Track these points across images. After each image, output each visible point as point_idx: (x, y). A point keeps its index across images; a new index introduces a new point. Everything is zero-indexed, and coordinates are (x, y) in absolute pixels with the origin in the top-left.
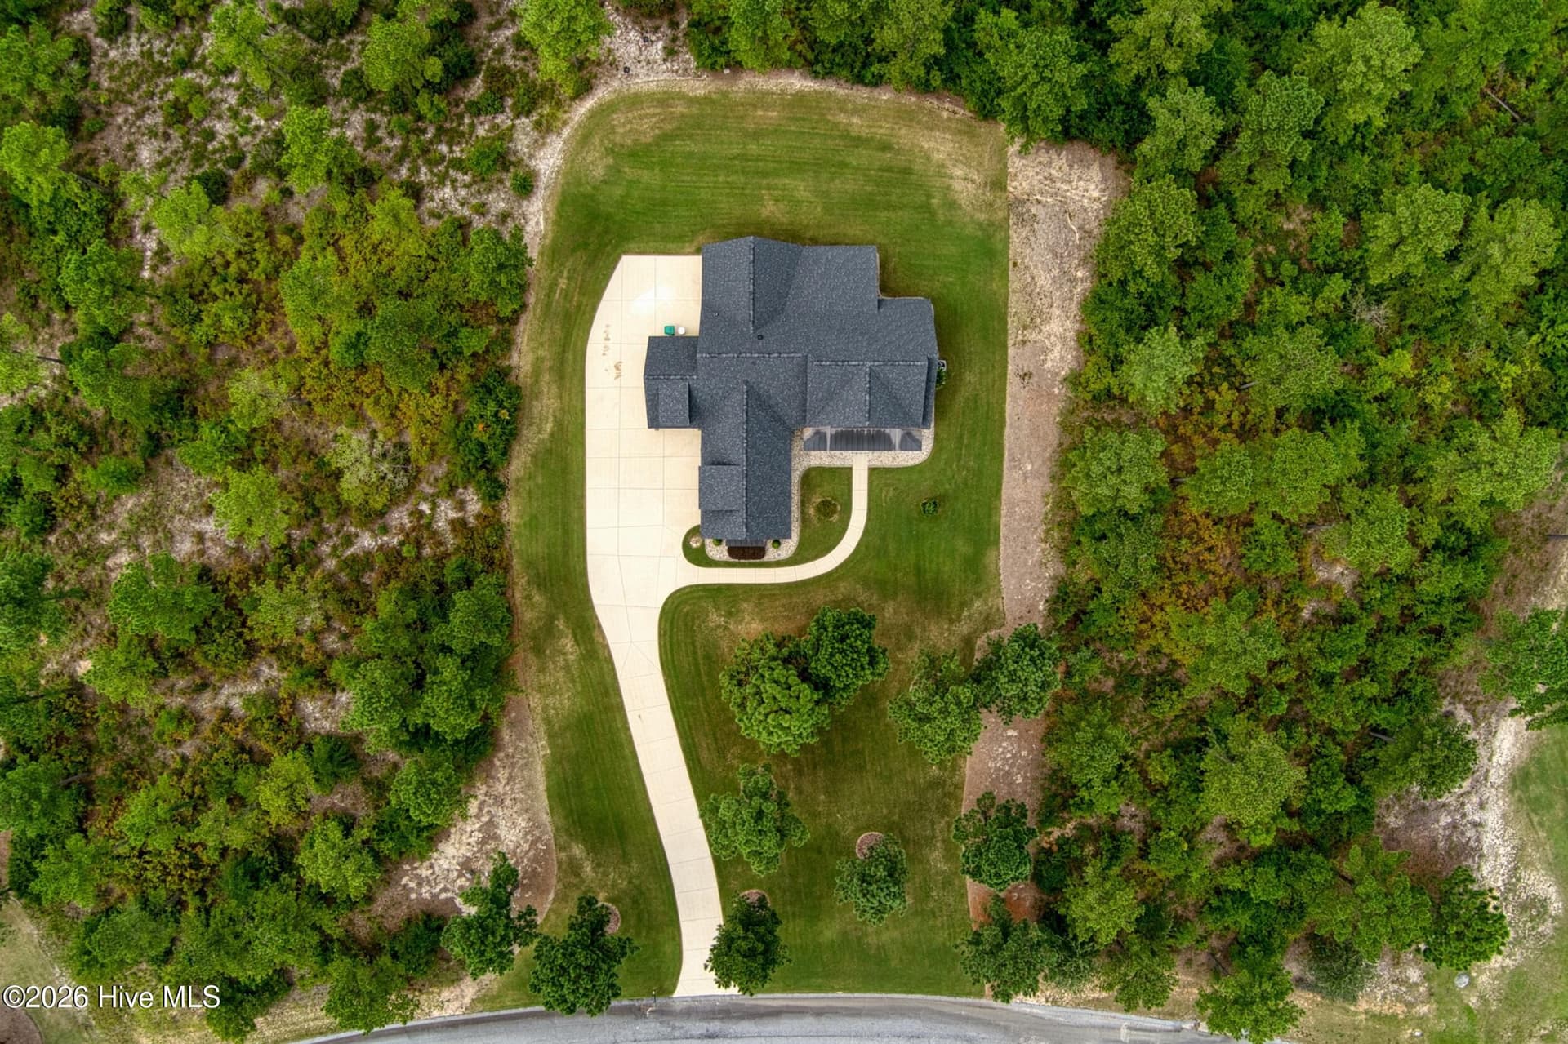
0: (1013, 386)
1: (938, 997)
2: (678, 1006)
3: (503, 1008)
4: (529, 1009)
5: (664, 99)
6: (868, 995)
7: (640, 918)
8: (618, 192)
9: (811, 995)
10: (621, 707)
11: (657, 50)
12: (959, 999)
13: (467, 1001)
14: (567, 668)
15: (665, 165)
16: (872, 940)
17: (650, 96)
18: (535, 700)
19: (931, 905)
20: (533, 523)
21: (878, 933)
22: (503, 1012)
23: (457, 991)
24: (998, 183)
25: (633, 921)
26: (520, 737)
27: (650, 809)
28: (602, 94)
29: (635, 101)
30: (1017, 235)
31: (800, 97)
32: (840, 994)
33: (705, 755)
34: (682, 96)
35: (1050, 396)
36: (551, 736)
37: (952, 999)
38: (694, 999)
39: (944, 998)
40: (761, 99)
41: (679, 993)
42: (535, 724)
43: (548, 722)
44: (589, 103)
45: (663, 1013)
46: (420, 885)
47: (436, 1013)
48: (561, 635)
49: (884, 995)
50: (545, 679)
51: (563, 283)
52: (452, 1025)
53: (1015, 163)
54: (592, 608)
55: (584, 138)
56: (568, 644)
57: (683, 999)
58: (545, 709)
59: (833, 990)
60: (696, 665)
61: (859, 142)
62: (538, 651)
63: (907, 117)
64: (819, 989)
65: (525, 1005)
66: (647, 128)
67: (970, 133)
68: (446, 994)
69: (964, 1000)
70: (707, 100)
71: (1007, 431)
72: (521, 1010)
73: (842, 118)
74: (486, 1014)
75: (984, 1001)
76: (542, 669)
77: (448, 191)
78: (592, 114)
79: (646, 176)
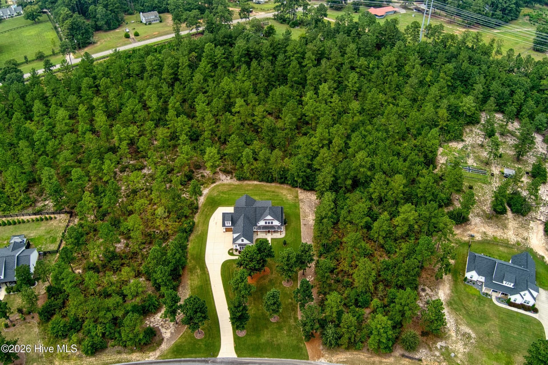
0: (302, 226)
1: (295, 360)
2: (218, 360)
3: (167, 359)
4: (175, 359)
5: (230, 185)
6: (275, 359)
7: (210, 335)
8: (219, 198)
9: (258, 358)
10: (210, 284)
11: (229, 178)
12: (302, 361)
13: (157, 356)
14: (198, 276)
15: (228, 194)
16: (275, 342)
17: (227, 184)
18: (189, 282)
19: (291, 333)
20: (194, 248)
21: (277, 341)
22: (167, 360)
23: (154, 353)
24: (297, 197)
25: (208, 335)
26: (184, 290)
27: (215, 307)
28: (217, 183)
29: (224, 185)
30: (301, 205)
31: (256, 185)
32: (266, 358)
33: (230, 295)
34: (233, 185)
35: (311, 228)
36: (191, 290)
37: (299, 361)
38: (223, 358)
39: (297, 360)
40: (249, 185)
41: (218, 357)
42: (188, 287)
43: (191, 286)
44: (215, 184)
45: (213, 362)
46: (150, 323)
47: (147, 359)
48: (197, 269)
49: (279, 359)
50: (192, 278)
51: (206, 210)
52: (151, 363)
53: (300, 194)
54: (205, 264)
55: (213, 189)
56: (199, 271)
57: (220, 358)
58: (191, 283)
59: (264, 357)
60: (230, 275)
61: (268, 191)
62: (191, 272)
63: (278, 187)
64: (260, 357)
65: (173, 358)
66: (225, 189)
67: (290, 190)
68: (151, 354)
69: (303, 361)
70: (238, 185)
71: (302, 233)
72: (172, 360)
73: (265, 188)
74: (161, 360)
75: (309, 361)
76: (192, 275)
77: (184, 195)
78: (215, 186)
79: (225, 196)
